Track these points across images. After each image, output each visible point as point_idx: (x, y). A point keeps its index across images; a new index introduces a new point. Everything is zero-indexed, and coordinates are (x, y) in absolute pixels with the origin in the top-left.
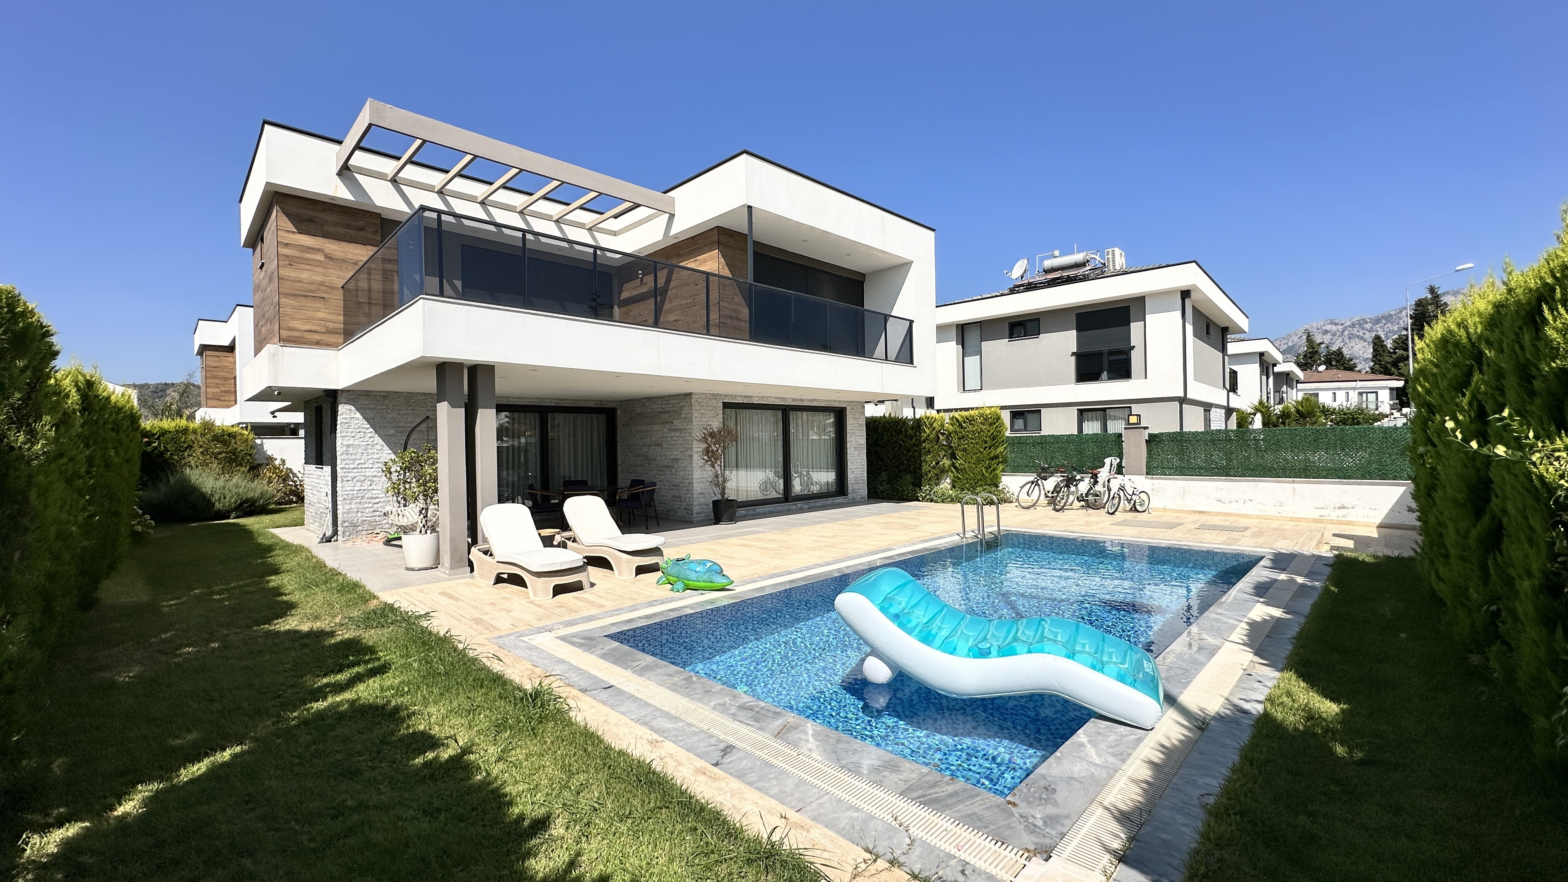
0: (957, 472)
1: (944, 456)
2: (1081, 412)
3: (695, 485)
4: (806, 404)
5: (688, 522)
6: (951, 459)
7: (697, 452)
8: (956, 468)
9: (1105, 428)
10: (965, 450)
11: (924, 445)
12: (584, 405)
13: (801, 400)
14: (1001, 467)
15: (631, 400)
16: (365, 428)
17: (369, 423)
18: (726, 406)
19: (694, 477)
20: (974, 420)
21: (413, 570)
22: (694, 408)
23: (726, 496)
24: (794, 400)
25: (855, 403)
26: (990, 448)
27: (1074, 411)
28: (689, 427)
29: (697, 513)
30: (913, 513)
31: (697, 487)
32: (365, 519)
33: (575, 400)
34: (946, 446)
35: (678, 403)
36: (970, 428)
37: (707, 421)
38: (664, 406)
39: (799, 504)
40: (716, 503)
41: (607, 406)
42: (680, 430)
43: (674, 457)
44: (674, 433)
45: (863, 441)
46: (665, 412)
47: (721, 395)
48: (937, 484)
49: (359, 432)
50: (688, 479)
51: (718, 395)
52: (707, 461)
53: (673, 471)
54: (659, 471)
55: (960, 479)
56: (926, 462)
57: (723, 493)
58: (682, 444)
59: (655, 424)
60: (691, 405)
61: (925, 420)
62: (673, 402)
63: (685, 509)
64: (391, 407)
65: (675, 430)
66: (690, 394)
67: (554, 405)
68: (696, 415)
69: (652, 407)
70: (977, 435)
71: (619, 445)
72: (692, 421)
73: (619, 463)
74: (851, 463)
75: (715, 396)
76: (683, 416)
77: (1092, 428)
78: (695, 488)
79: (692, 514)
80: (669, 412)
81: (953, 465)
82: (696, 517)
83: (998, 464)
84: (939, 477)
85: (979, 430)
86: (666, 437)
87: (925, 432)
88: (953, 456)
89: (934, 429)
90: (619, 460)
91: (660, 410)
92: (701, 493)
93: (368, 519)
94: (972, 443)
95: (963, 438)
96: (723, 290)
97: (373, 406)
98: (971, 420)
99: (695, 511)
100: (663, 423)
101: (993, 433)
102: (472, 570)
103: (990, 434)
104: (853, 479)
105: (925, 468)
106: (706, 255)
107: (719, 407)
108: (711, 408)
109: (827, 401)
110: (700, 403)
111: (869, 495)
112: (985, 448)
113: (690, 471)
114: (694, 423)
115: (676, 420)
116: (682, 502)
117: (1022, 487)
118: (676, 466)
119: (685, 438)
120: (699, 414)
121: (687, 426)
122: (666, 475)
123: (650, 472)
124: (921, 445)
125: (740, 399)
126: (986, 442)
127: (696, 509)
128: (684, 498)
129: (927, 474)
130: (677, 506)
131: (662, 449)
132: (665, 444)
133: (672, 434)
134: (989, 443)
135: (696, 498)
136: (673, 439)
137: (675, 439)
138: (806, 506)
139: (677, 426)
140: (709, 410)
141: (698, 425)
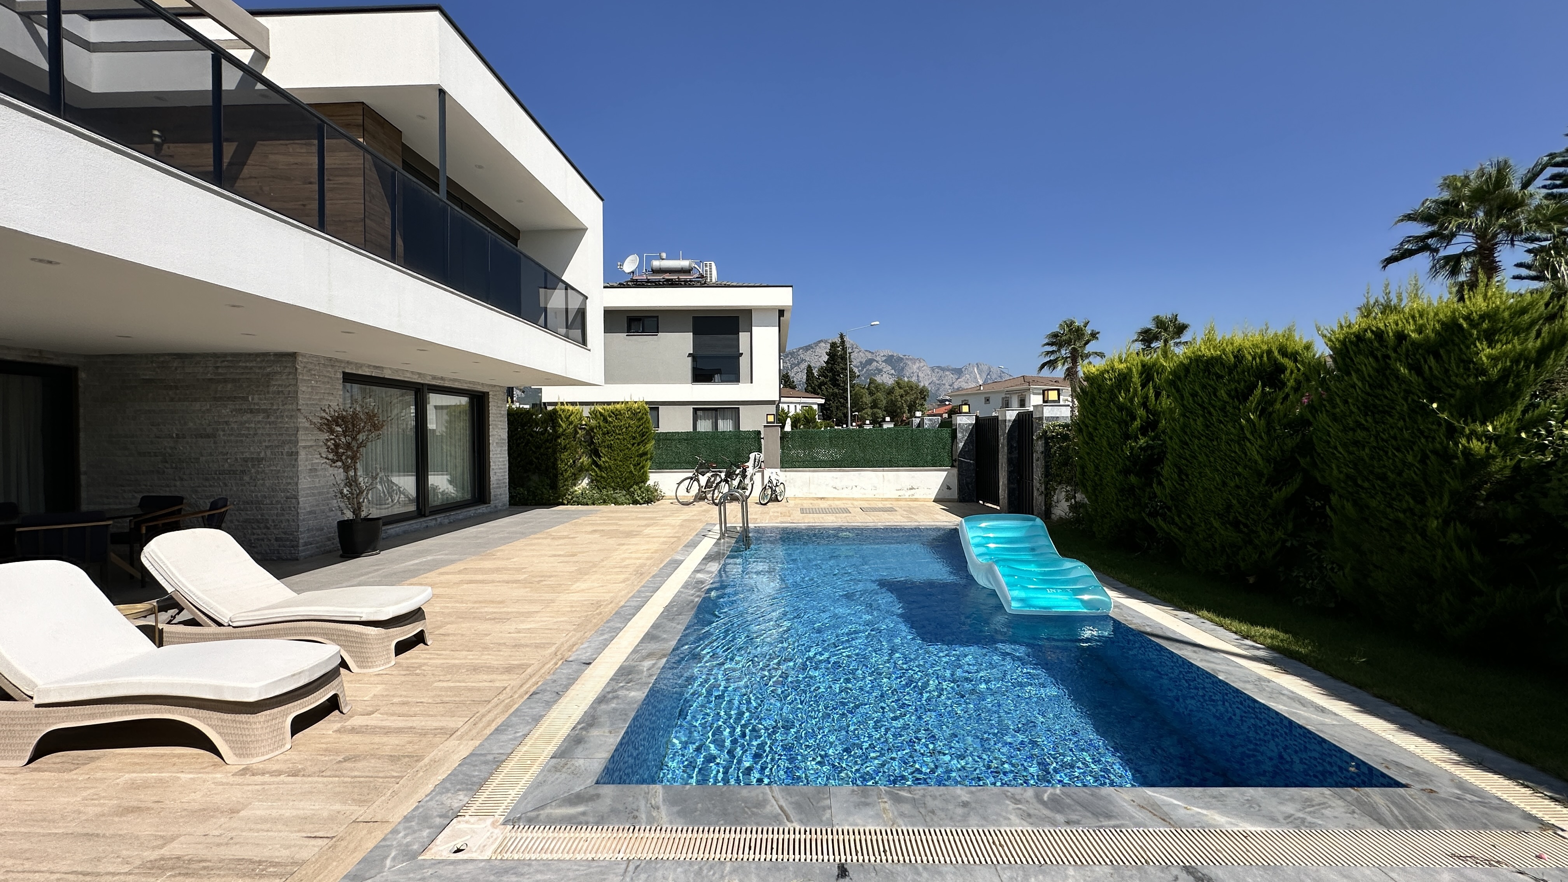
0: (601, 471)
1: (583, 453)
2: (695, 410)
3: (301, 500)
4: (447, 384)
5: (287, 560)
6: (591, 456)
7: (305, 447)
8: (597, 466)
9: (716, 425)
10: (610, 447)
11: (559, 441)
13: (442, 379)
14: (649, 463)
18: (349, 378)
19: (300, 487)
20: (621, 414)
22: (300, 377)
23: (364, 513)
24: (434, 378)
25: (498, 389)
26: (638, 445)
27: (690, 408)
28: (289, 407)
29: (306, 544)
31: (305, 502)
34: (586, 442)
35: (261, 368)
36: (616, 423)
37: (320, 400)
38: (220, 371)
39: (440, 518)
40: (344, 526)
41: (53, 363)
42: (265, 411)
43: (247, 455)
44: (249, 416)
45: (505, 435)
46: (226, 381)
47: (341, 361)
48: (574, 485)
50: (285, 490)
51: (337, 360)
52: (334, 461)
53: (247, 478)
54: (207, 479)
55: (604, 478)
56: (562, 460)
57: (357, 511)
58: (269, 435)
59: (196, 400)
60: (294, 373)
61: (560, 413)
62: (248, 364)
63: (277, 539)
65: (251, 411)
66: (293, 356)
68: (304, 389)
70: (624, 430)
71: (84, 434)
72: (296, 398)
73: (83, 468)
74: (494, 462)
75: (331, 362)
76: (271, 389)
77: (705, 426)
78: (300, 505)
79: (298, 546)
80: (234, 381)
81: (594, 463)
82: (304, 551)
83: (646, 461)
84: (577, 476)
85: (627, 425)
86: (226, 423)
87: (560, 426)
88: (596, 453)
89: (571, 423)
91: (209, 376)
92: (310, 512)
94: (618, 439)
95: (608, 433)
96: (370, 202)
98: (617, 414)
99: (301, 541)
100: (215, 399)
101: (642, 429)
103: (639, 429)
104: (495, 482)
105: (561, 466)
107: (337, 379)
108: (326, 380)
109: (470, 382)
110: (310, 370)
111: (510, 505)
112: (633, 445)
113: (291, 478)
114: (301, 402)
115: (254, 394)
116: (268, 528)
117: (679, 484)
118: (253, 470)
119: (280, 425)
120: (308, 387)
121: (283, 405)
122: (226, 485)
123: (178, 483)
124: (556, 440)
125: (367, 370)
126: (634, 438)
127: (303, 539)
128: (273, 521)
129: (562, 474)
130: (255, 537)
131: (215, 443)
132: (224, 435)
133: (245, 418)
134: (639, 439)
135: (304, 520)
136: (247, 425)
137: (253, 425)
138: (447, 521)
139: (258, 404)
140: (324, 383)
141: (307, 404)
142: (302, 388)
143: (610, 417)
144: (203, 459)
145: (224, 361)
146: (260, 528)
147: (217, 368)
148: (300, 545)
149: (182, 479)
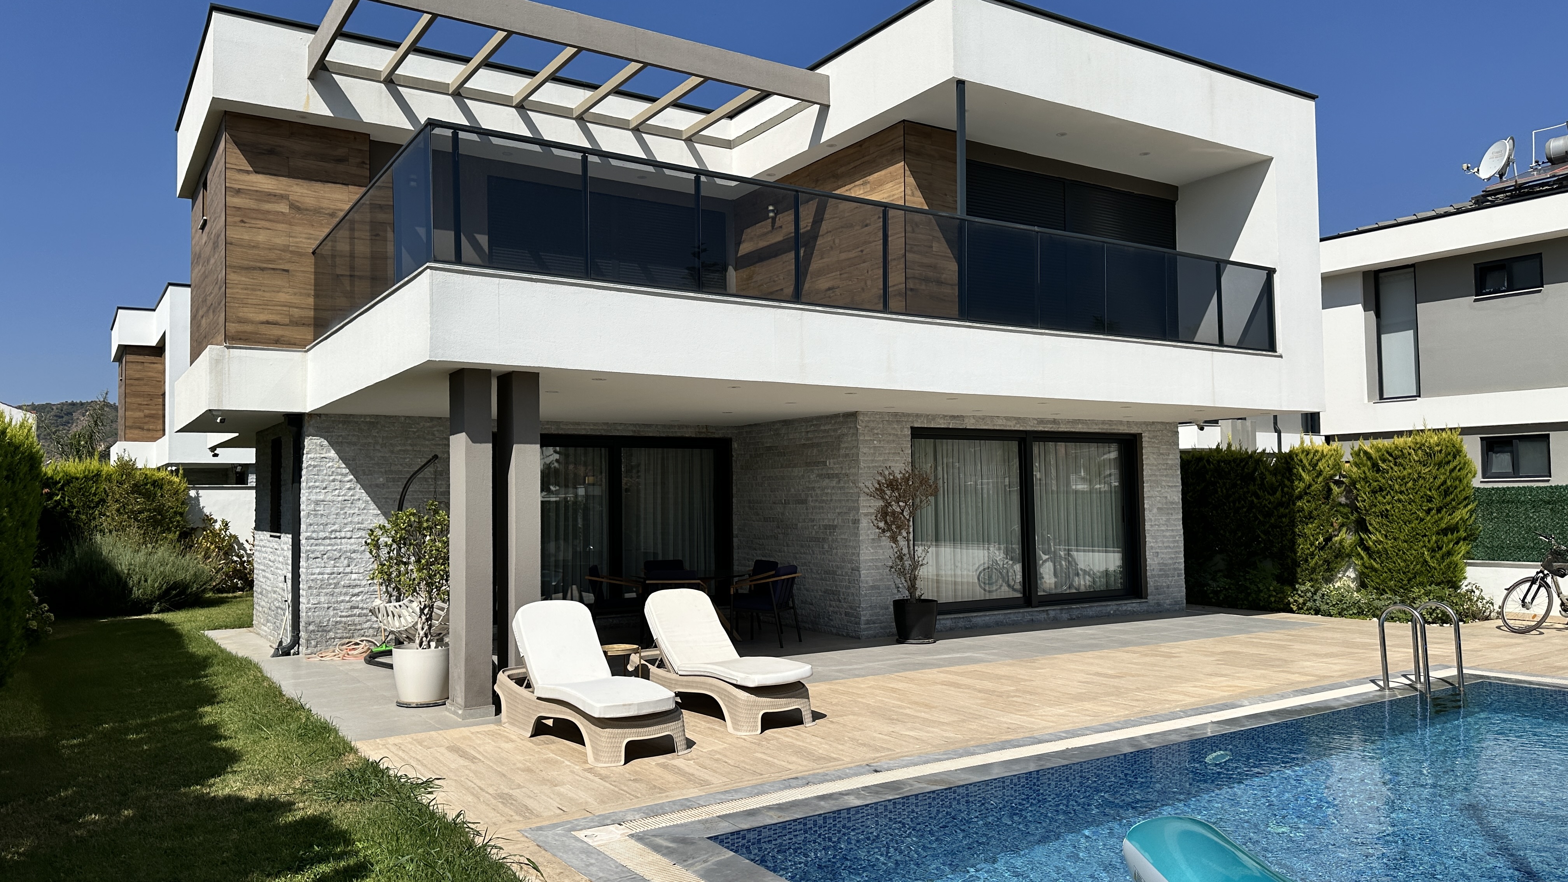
0: (1370, 557)
1: (1342, 525)
3: (863, 572)
4: (1063, 428)
5: (852, 637)
6: (1357, 532)
7: (866, 515)
8: (1366, 549)
10: (1385, 514)
11: (1299, 504)
12: (679, 435)
13: (1054, 421)
14: (1464, 548)
15: (756, 425)
16: (342, 475)
17: (348, 466)
18: (918, 433)
19: (861, 558)
20: (1404, 456)
21: (408, 706)
22: (861, 438)
23: (918, 593)
24: (1041, 421)
25: (1159, 427)
26: (1439, 511)
28: (853, 471)
29: (868, 622)
30: (1277, 636)
31: (867, 576)
32: (339, 619)
33: (664, 426)
34: (1346, 505)
35: (835, 430)
36: (1397, 471)
37: (884, 461)
38: (810, 435)
39: (1053, 611)
40: (899, 605)
41: (716, 436)
42: (837, 476)
43: (826, 522)
44: (827, 481)
45: (1176, 496)
46: (812, 446)
47: (909, 415)
48: (1328, 580)
49: (334, 481)
50: (851, 561)
51: (904, 415)
52: (884, 531)
53: (826, 546)
54: (802, 546)
55: (1376, 570)
56: (1305, 536)
57: (912, 587)
58: (840, 501)
59: (795, 466)
60: (856, 434)
61: (1302, 457)
62: (827, 427)
63: (847, 614)
64: (380, 441)
65: (830, 476)
66: (852, 416)
67: (631, 434)
68: (865, 450)
69: (791, 437)
70: (1410, 484)
71: (734, 500)
72: (857, 461)
73: (735, 532)
74: (1153, 537)
75: (897, 417)
76: (842, 452)
78: (863, 578)
79: (858, 623)
80: (818, 445)
81: (1361, 543)
82: (866, 629)
83: (1457, 543)
84: (1333, 565)
85: (1416, 476)
86: (813, 488)
87: (1301, 479)
88: (1361, 526)
89: (1320, 473)
90: (735, 527)
91: (803, 442)
92: (873, 587)
93: (343, 619)
94: (1400, 501)
95: (1381, 490)
96: (913, 232)
97: (354, 439)
98: (1396, 457)
99: (863, 618)
100: (808, 464)
101: (1445, 482)
102: (498, 711)
103: (1438, 482)
104: (1157, 567)
105: (1303, 547)
106: (883, 173)
107: (905, 436)
108: (891, 438)
109: (1103, 422)
110: (873, 429)
111: (1188, 602)
112: (1428, 511)
113: (855, 548)
114: (862, 465)
115: (830, 459)
116: (840, 602)
117: (1510, 590)
118: (830, 538)
119: (847, 491)
120: (870, 448)
121: (849, 469)
122: (814, 554)
123: (786, 549)
124: (1294, 504)
125: (942, 421)
126: (1430, 500)
127: (865, 616)
128: (843, 595)
129: (1306, 561)
130: (831, 609)
131: (807, 509)
132: (812, 501)
133: (825, 484)
134: (1437, 502)
135: (866, 595)
136: (826, 491)
137: (829, 491)
138: (1065, 616)
139: (832, 469)
140: (888, 442)
141: (869, 467)
142: (863, 449)
143: (1384, 461)
144: (800, 525)
145: (811, 426)
146: (834, 600)
147: (807, 432)
148: (862, 622)
149: (788, 545)
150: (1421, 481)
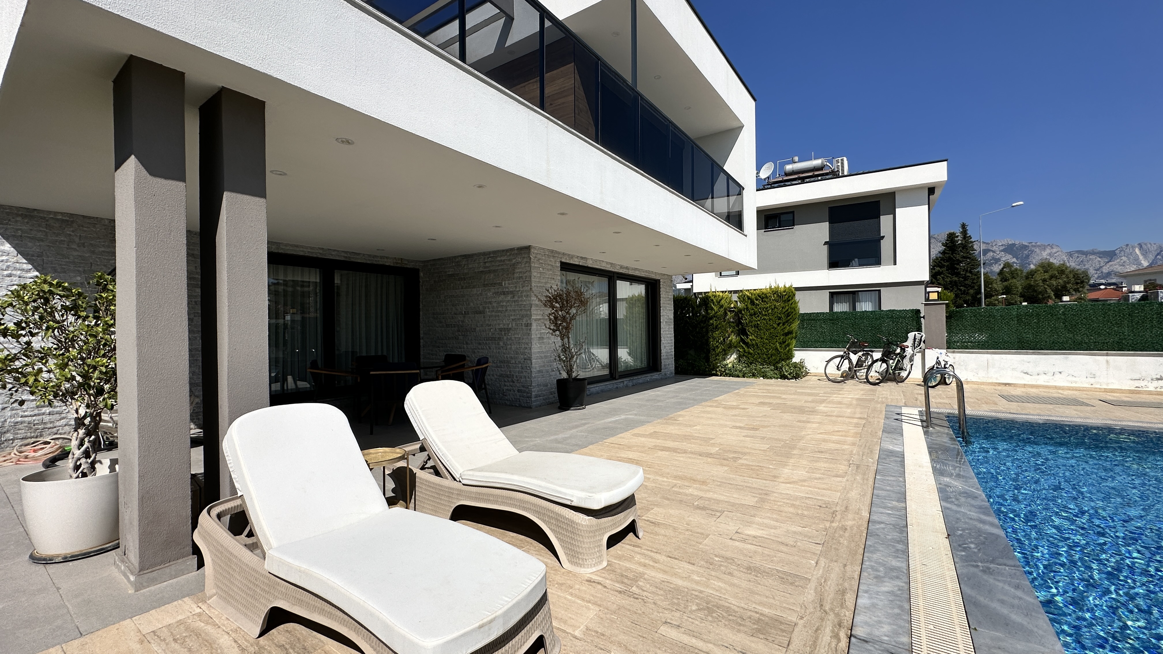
0: (748, 347)
1: (732, 332)
2: (832, 295)
3: (533, 361)
4: (631, 272)
5: (524, 407)
6: (739, 335)
7: (536, 320)
8: (746, 344)
9: (854, 308)
10: (757, 326)
11: (711, 322)
12: (381, 263)
13: (627, 268)
14: (795, 342)
15: (439, 259)
18: (564, 266)
19: (533, 351)
20: (767, 297)
22: (533, 265)
23: (574, 375)
24: (622, 267)
25: (666, 277)
26: (784, 324)
28: (526, 288)
29: (536, 396)
31: (536, 363)
33: (369, 256)
34: (733, 322)
35: (510, 260)
36: (763, 305)
37: (546, 283)
38: (487, 265)
39: (626, 381)
40: (561, 383)
41: (408, 266)
42: (512, 292)
43: (501, 326)
44: (502, 296)
45: (672, 316)
46: (490, 272)
47: (559, 253)
48: (724, 359)
50: (524, 353)
51: (556, 252)
52: (554, 331)
53: (501, 344)
54: (480, 344)
55: (751, 354)
56: (714, 338)
57: (569, 372)
58: (514, 311)
59: (474, 287)
60: (529, 262)
61: (713, 298)
62: (503, 258)
63: (519, 391)
65: (504, 293)
66: (528, 248)
67: (343, 259)
69: (470, 266)
70: (770, 311)
71: (421, 313)
72: (530, 281)
73: (421, 336)
74: (664, 338)
75: (553, 253)
76: (516, 275)
78: (533, 365)
79: (531, 398)
80: (495, 271)
81: (742, 340)
82: (535, 401)
83: (791, 340)
84: (727, 352)
85: (773, 307)
86: (490, 303)
88: (743, 332)
89: (722, 306)
90: (421, 332)
91: (481, 269)
92: (539, 371)
94: (764, 319)
95: (755, 314)
98: (763, 298)
99: (533, 393)
100: (485, 285)
101: (788, 310)
103: (784, 310)
104: (665, 354)
105: (713, 343)
107: (557, 266)
108: (549, 267)
109: (646, 271)
110: (539, 259)
111: (676, 373)
112: (778, 325)
113: (527, 344)
114: (533, 284)
115: (505, 281)
116: (513, 382)
118: (505, 338)
119: (520, 303)
120: (538, 273)
121: (523, 287)
122: (490, 348)
123: (465, 346)
124: (709, 322)
125: (576, 260)
126: (780, 318)
128: (517, 377)
129: (714, 350)
130: (506, 388)
131: (484, 317)
132: (489, 311)
133: (500, 299)
134: (784, 319)
135: (535, 377)
136: (501, 304)
137: (505, 304)
138: (631, 384)
139: (507, 288)
140: (548, 270)
141: (537, 286)
142: (534, 274)
143: (757, 300)
144: (478, 329)
145: (488, 258)
146: (508, 381)
147: (485, 263)
148: (533, 396)
149: (467, 343)
150: (776, 310)
